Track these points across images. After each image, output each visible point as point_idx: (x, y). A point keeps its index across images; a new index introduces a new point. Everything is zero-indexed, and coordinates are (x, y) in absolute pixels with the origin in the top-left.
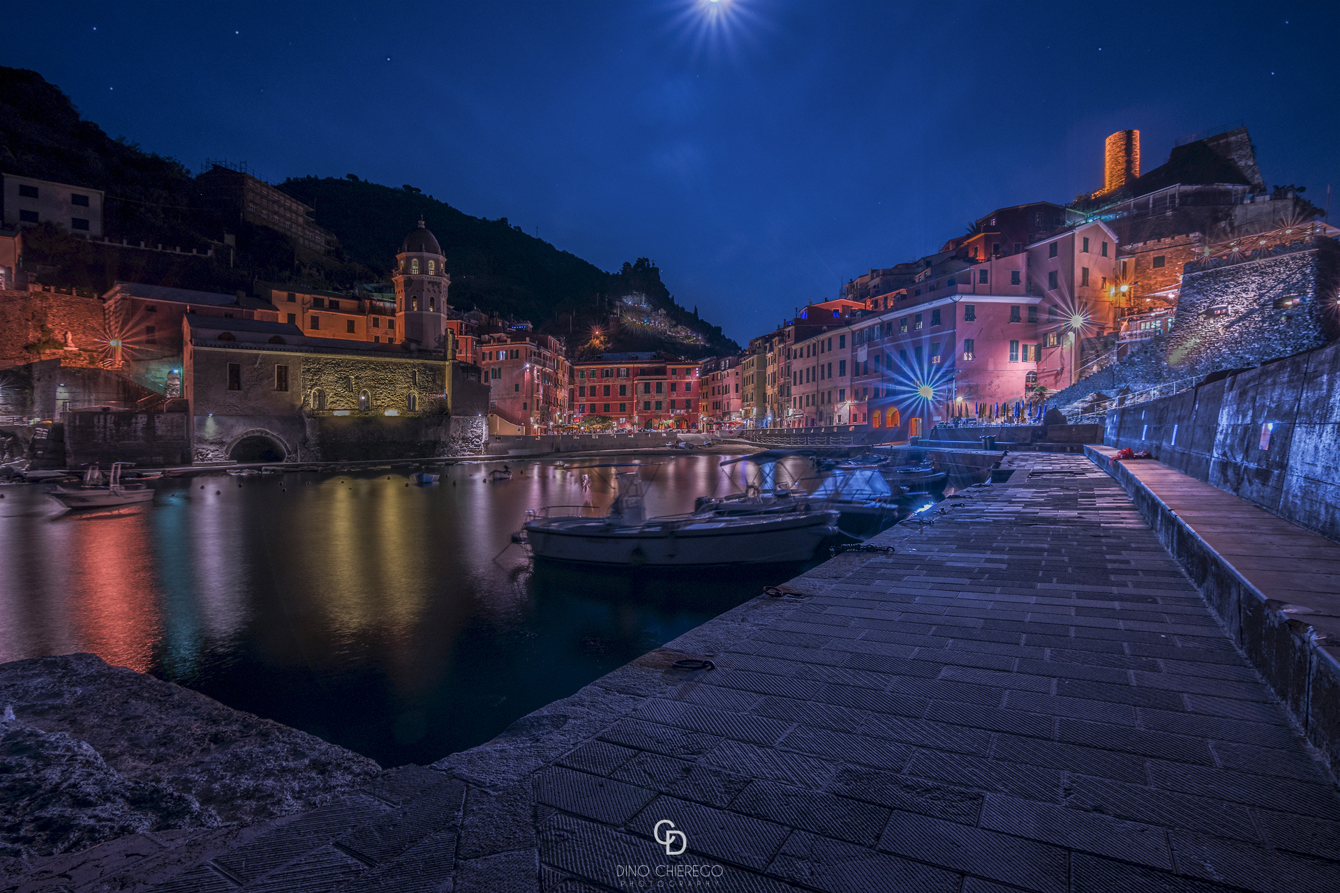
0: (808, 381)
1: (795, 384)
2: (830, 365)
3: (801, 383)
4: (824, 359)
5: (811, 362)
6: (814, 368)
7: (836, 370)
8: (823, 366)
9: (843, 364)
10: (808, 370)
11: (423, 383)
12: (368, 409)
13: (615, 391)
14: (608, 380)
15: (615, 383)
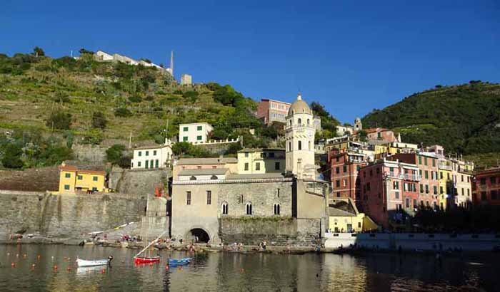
11: (284, 197)
12: (251, 213)
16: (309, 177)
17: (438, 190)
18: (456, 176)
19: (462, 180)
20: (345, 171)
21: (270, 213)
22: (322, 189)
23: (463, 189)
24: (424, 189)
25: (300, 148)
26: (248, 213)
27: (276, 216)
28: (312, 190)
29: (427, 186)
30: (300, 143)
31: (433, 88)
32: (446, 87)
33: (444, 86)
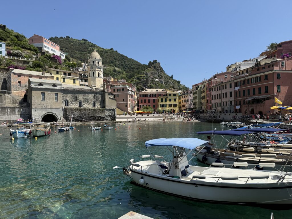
0: (218, 98)
1: (213, 99)
2: (226, 93)
3: (215, 99)
4: (224, 91)
5: (219, 92)
6: (220, 94)
7: (228, 95)
8: (223, 94)
9: (231, 93)
10: (218, 95)
11: (97, 99)
12: (81, 106)
13: (152, 101)
14: (149, 98)
15: (152, 99)
21: (91, 106)
25: (99, 76)
26: (79, 106)
27: (94, 108)
30: (99, 73)
31: (66, 38)
32: (72, 38)
33: (71, 38)
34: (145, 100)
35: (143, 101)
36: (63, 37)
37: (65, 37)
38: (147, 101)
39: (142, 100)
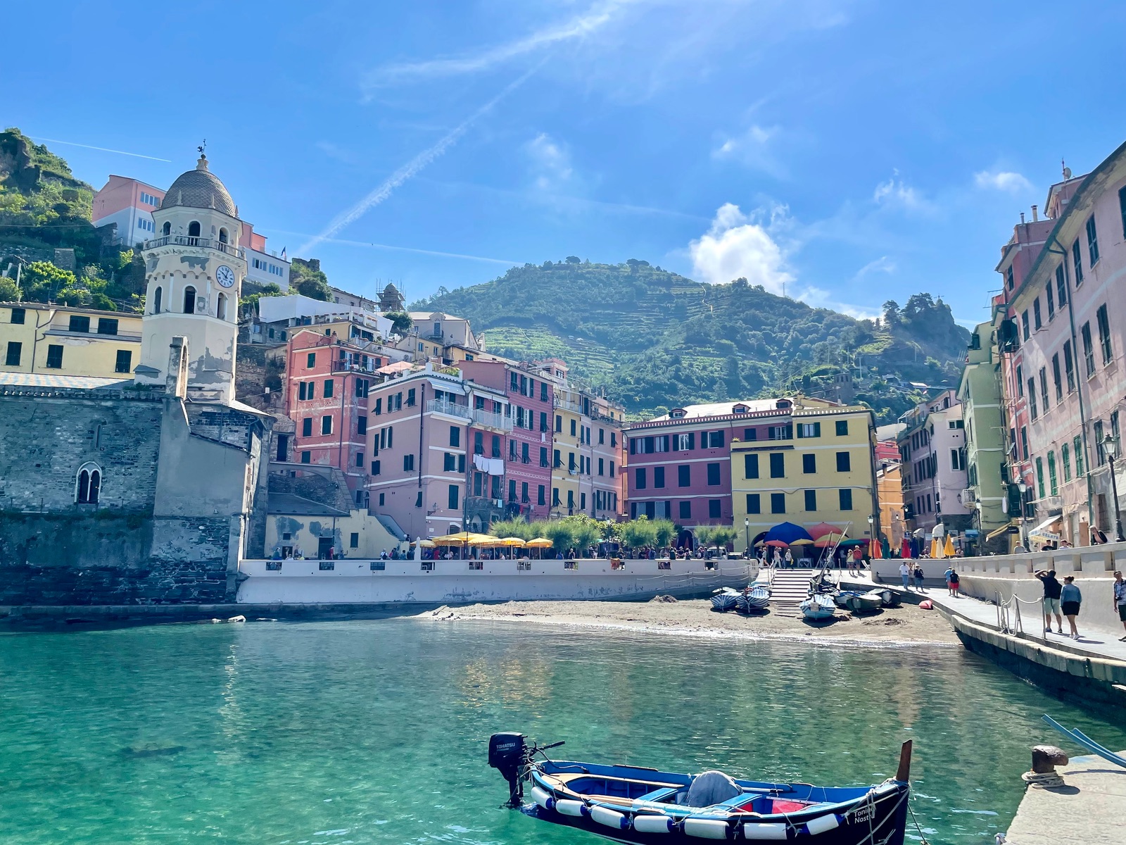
1: (1035, 418)
2: (1102, 314)
3: (1046, 405)
4: (1086, 302)
5: (1061, 330)
8: (1086, 330)
10: (1055, 360)
11: (116, 448)
13: (699, 478)
14: (686, 456)
15: (700, 461)
16: (209, 395)
17: (550, 458)
18: (588, 429)
19: (601, 441)
20: (328, 391)
21: (64, 498)
22: (243, 430)
23: (601, 461)
24: (519, 451)
25: (189, 308)
27: (83, 508)
28: (214, 431)
29: (525, 446)
30: (190, 292)
31: (563, 262)
32: (587, 263)
33: (582, 261)
34: (660, 471)
35: (650, 478)
36: (555, 262)
37: (560, 262)
38: (672, 478)
39: (641, 473)
